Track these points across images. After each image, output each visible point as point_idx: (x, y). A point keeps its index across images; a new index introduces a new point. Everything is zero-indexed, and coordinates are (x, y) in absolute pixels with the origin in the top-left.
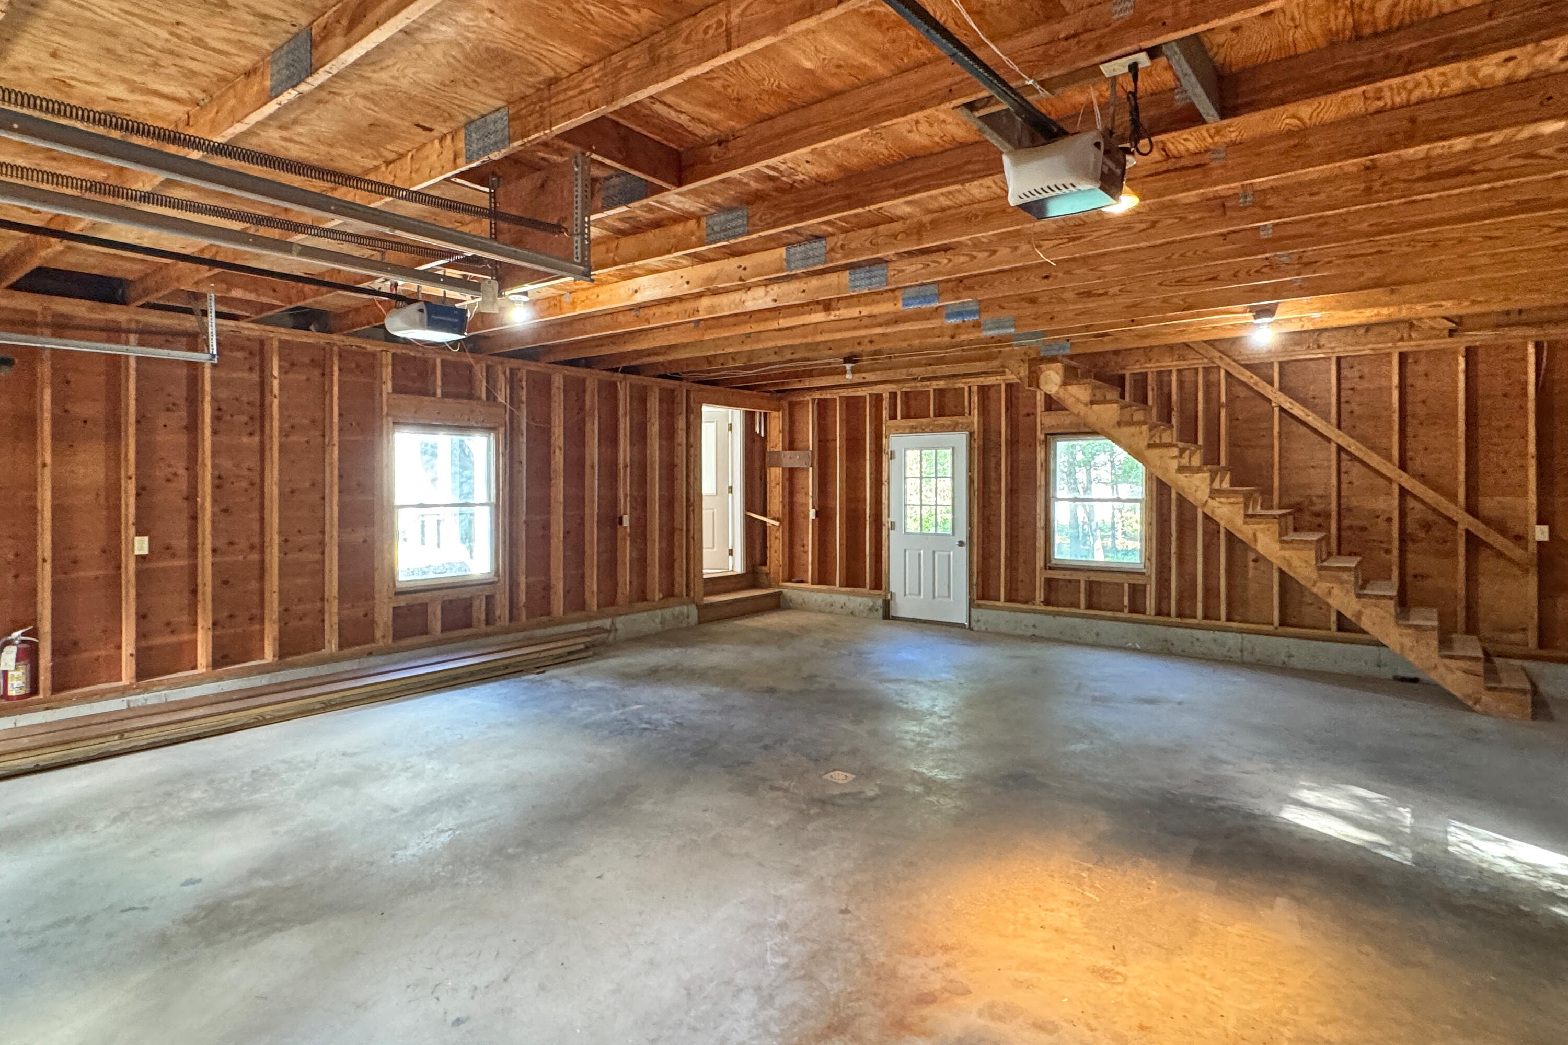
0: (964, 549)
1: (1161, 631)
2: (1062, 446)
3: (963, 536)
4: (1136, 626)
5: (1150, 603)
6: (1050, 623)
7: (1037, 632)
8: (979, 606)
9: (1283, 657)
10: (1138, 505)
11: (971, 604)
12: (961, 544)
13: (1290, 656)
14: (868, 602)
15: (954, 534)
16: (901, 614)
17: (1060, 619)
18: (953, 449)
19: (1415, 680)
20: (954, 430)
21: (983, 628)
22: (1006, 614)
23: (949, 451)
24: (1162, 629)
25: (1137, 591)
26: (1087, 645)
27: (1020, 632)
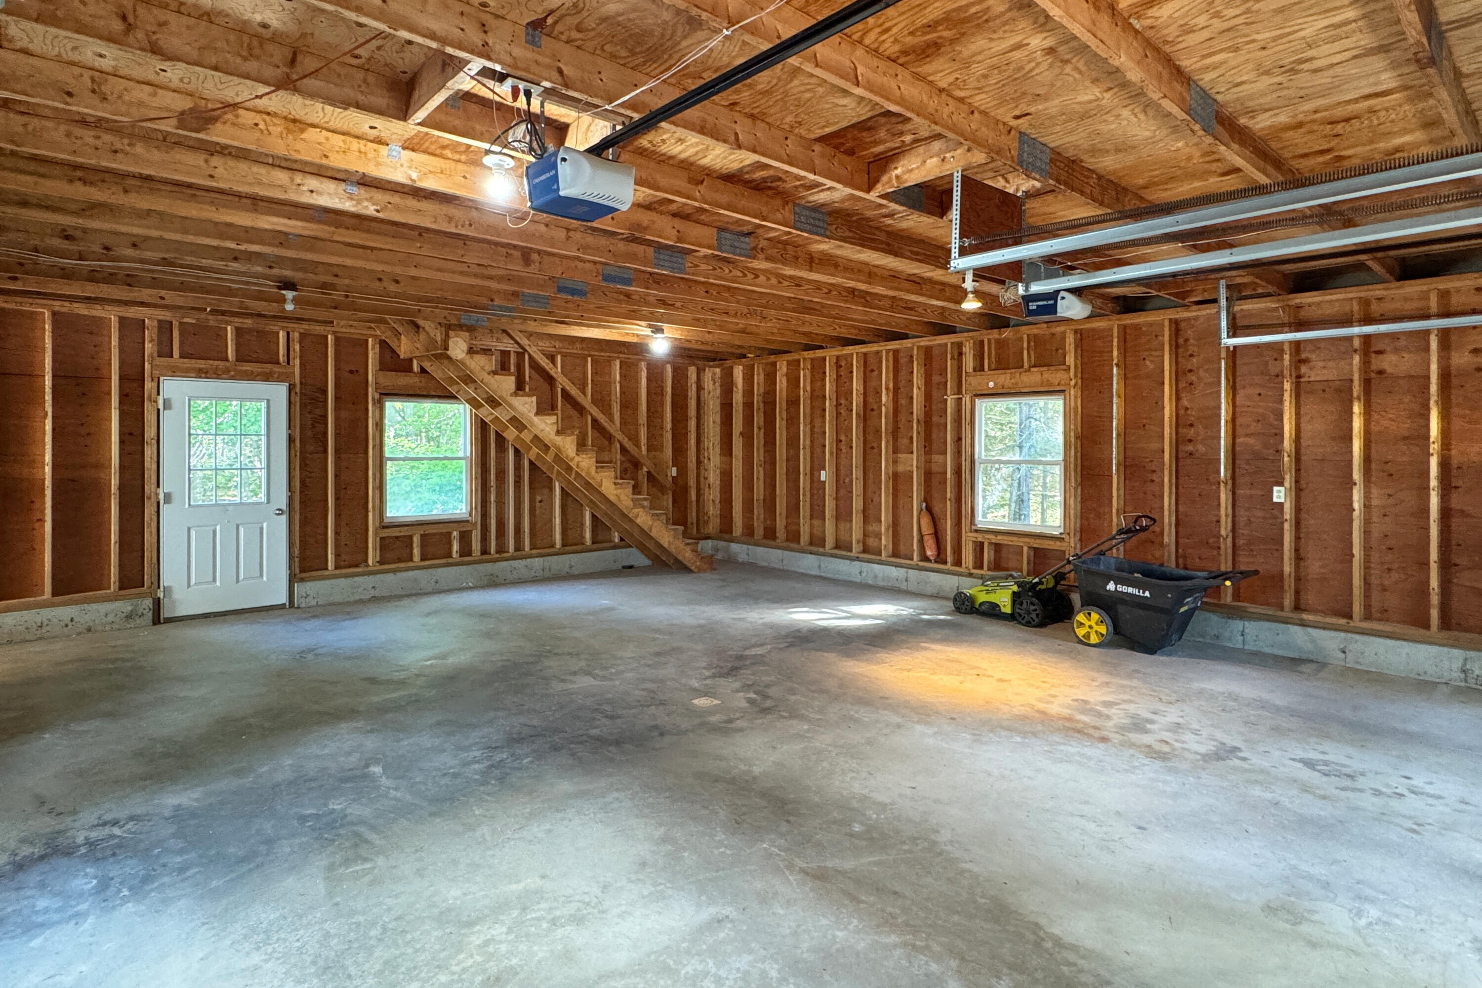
0: (284, 519)
1: (489, 567)
2: (392, 407)
3: (281, 500)
4: (470, 568)
5: (476, 546)
6: (390, 581)
7: (377, 593)
8: (302, 580)
9: (567, 569)
10: (463, 463)
11: (292, 579)
12: (281, 512)
13: (571, 567)
14: (126, 607)
15: (269, 501)
16: (182, 611)
17: (400, 575)
18: (268, 401)
19: (631, 567)
20: (267, 380)
21: (314, 603)
22: (342, 582)
23: (264, 404)
24: (489, 565)
25: (465, 537)
26: (427, 594)
27: (357, 597)
